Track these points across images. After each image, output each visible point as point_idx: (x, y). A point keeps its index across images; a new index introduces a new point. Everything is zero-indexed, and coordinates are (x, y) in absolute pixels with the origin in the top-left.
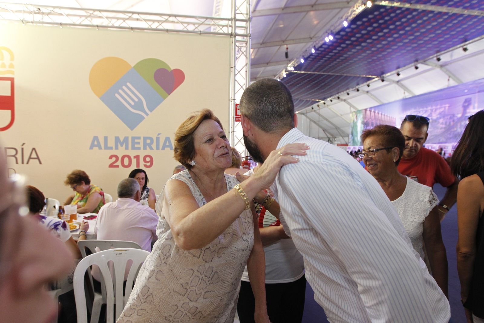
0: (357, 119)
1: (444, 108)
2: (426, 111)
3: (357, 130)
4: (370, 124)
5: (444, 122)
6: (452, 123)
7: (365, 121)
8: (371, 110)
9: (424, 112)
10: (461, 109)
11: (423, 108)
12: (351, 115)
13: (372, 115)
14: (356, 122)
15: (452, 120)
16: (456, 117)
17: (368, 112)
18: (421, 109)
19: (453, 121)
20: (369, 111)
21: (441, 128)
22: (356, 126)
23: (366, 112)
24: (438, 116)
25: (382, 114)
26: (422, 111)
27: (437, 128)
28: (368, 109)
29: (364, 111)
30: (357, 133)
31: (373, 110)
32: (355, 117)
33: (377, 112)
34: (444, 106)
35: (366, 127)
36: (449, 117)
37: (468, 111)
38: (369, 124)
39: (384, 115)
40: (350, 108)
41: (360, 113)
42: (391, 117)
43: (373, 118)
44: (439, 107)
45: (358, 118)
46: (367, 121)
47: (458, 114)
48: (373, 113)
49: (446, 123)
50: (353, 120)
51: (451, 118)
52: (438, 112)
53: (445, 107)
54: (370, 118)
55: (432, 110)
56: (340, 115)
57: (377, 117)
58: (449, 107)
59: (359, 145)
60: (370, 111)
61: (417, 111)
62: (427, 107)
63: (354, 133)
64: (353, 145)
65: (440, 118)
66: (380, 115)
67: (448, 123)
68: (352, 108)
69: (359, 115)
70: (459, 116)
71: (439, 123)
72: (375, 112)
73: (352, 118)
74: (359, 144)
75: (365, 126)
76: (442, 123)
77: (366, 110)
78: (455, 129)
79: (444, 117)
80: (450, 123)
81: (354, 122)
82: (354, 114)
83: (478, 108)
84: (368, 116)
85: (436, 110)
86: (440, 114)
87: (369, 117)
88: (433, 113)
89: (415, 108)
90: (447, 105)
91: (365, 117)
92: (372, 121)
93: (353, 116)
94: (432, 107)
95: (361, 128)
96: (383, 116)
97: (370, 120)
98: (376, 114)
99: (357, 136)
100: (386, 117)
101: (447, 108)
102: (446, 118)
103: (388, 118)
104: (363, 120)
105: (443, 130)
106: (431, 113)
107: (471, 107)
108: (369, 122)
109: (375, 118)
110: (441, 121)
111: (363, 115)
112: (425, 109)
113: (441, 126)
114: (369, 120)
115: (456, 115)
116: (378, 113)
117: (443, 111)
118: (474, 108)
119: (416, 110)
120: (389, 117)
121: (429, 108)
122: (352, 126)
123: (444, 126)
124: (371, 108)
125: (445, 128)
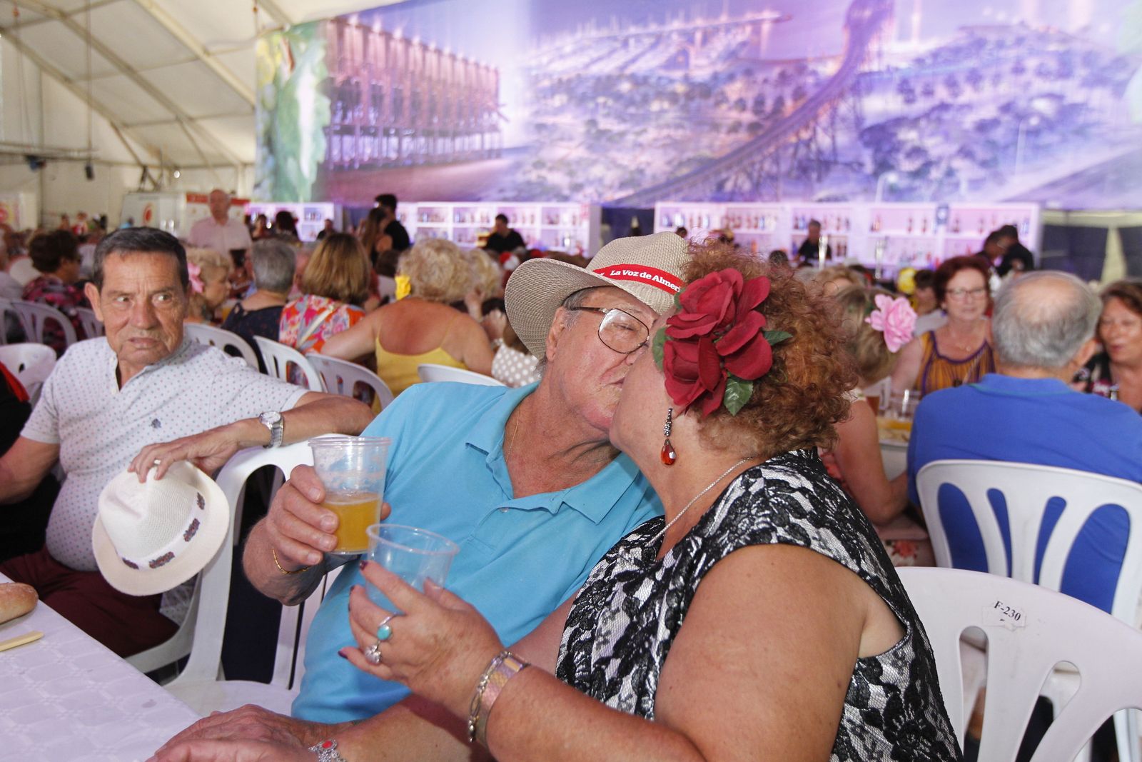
0: (293, 65)
1: (748, 29)
2: (659, 39)
3: (294, 122)
4: (365, 97)
5: (750, 98)
6: (789, 105)
7: (340, 78)
8: (365, 21)
9: (648, 41)
10: (837, 36)
11: (641, 20)
12: (261, 46)
13: (371, 50)
14: (292, 84)
15: (788, 92)
16: (814, 73)
17: (353, 35)
18: (633, 30)
19: (798, 94)
20: (358, 27)
21: (735, 128)
22: (293, 104)
23: (341, 35)
24: (720, 67)
25: (425, 47)
26: (638, 38)
27: (715, 127)
28: (354, 21)
29: (331, 28)
30: (296, 138)
31: (377, 27)
32: (281, 60)
33: (398, 34)
34: (749, 16)
35: (345, 110)
36: (775, 73)
37: (873, 46)
38: (359, 95)
39: (439, 52)
40: (255, 10)
41: (307, 37)
42: (477, 65)
43: (381, 64)
44: (724, 19)
45: (299, 62)
46: (347, 82)
47: (821, 60)
48: (377, 42)
49: (759, 102)
50: (272, 71)
51: (783, 78)
52: (720, 44)
53: (756, 25)
54: (366, 64)
55: (688, 37)
56: (199, 52)
57: (401, 63)
58: (777, 21)
59: (305, 201)
60: (366, 30)
61: (615, 39)
62: (661, 21)
63: (282, 139)
64: (275, 199)
65: (731, 78)
66: (416, 52)
67: (769, 105)
68: (262, 12)
69: (303, 46)
70: (829, 69)
71: (723, 99)
72: (387, 35)
73: (268, 61)
74: (306, 191)
75: (340, 104)
76: (741, 104)
77: (341, 21)
78: (805, 135)
79: (748, 73)
80: (780, 102)
81: (276, 80)
82: (278, 39)
83: (925, 33)
84: (352, 52)
85: (706, 40)
86: (731, 55)
87: (359, 58)
88: (692, 52)
89: (599, 26)
90: (768, 15)
91: (336, 60)
92: (374, 83)
93: (272, 55)
94: (688, 18)
95: (318, 113)
96: (432, 58)
97: (364, 73)
98: (398, 46)
99: (296, 156)
100: (446, 62)
101: (766, 28)
102: (760, 77)
103: (460, 67)
104: (326, 74)
105: (743, 136)
106: (684, 53)
107: (890, 29)
108: (357, 83)
109: (391, 68)
110: (735, 90)
111: (326, 48)
112: (653, 28)
113: (734, 115)
114: (357, 73)
115: (811, 67)
116: (407, 42)
117: (744, 44)
118: (904, 36)
119: (604, 33)
120: (466, 61)
121: (677, 25)
122: (270, 102)
123: (748, 117)
124: (367, 14)
125: (753, 127)
